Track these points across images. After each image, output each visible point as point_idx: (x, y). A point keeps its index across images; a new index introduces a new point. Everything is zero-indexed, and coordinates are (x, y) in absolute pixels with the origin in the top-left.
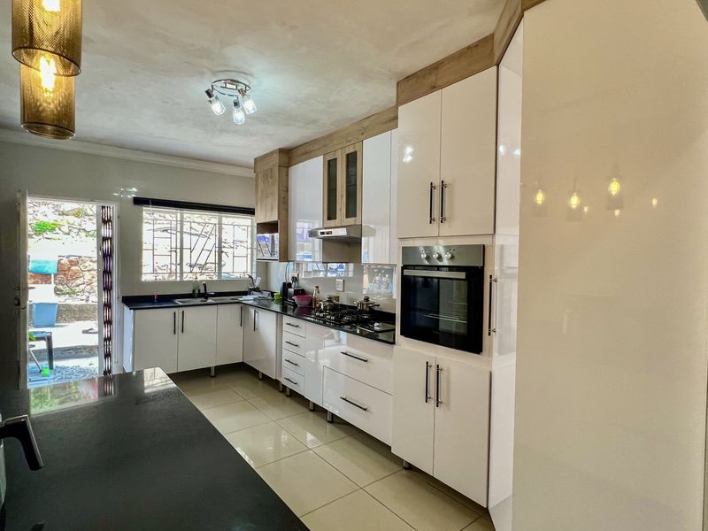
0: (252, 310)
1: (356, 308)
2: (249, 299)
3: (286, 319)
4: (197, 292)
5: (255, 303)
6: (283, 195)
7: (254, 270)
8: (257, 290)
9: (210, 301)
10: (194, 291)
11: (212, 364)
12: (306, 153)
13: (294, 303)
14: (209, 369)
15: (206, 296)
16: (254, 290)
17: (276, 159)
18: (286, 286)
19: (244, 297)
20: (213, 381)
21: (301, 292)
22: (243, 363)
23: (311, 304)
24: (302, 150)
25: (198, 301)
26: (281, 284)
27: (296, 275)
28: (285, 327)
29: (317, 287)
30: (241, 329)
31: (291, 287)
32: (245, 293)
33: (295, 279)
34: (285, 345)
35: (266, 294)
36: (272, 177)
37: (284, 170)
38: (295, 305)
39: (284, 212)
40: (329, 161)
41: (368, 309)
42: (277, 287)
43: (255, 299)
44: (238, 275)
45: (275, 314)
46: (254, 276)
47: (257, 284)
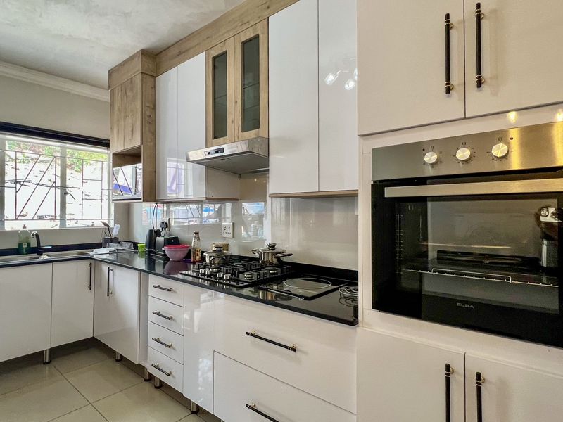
0: (105, 268)
1: (257, 260)
2: (102, 253)
3: (153, 280)
4: (25, 246)
5: (111, 258)
6: (148, 113)
7: (112, 217)
8: (115, 240)
9: (44, 257)
10: (20, 245)
11: (45, 346)
12: (180, 53)
13: (165, 255)
14: (41, 353)
15: (38, 250)
16: (112, 241)
17: (138, 66)
18: (154, 234)
19: (96, 251)
20: (47, 368)
21: (173, 242)
22: (93, 339)
23: (188, 256)
24: (174, 51)
25: (25, 258)
26: (147, 232)
27: (166, 220)
28: (152, 291)
29: (197, 233)
30: (90, 294)
31: (160, 236)
32: (99, 246)
33: (166, 225)
34: (152, 317)
35: (127, 246)
36: (132, 90)
37: (149, 79)
38: (166, 259)
39: (149, 135)
40: (214, 58)
41: (275, 261)
42: (141, 237)
43: (111, 253)
44: (89, 223)
45: (137, 272)
46: (112, 224)
47: (115, 233)
